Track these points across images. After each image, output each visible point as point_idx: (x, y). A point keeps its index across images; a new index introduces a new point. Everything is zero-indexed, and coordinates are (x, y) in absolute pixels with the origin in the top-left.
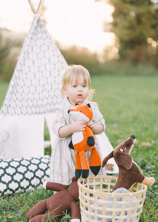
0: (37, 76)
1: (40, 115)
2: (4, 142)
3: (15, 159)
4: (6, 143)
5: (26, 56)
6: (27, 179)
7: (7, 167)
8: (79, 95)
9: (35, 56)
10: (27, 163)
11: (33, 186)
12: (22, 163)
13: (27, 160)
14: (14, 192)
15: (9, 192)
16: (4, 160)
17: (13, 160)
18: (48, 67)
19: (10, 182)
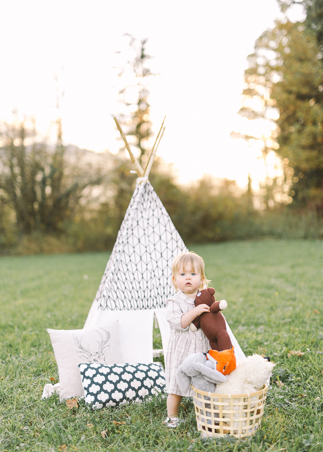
0: (144, 258)
1: (148, 310)
2: (103, 343)
3: (117, 365)
4: (106, 344)
5: (130, 232)
6: (133, 389)
7: (109, 374)
8: (188, 284)
9: (142, 233)
10: (132, 370)
11: (141, 398)
12: (127, 369)
13: (132, 366)
14: (117, 403)
15: (111, 403)
16: (104, 365)
17: (115, 366)
18: (158, 247)
19: (113, 391)
